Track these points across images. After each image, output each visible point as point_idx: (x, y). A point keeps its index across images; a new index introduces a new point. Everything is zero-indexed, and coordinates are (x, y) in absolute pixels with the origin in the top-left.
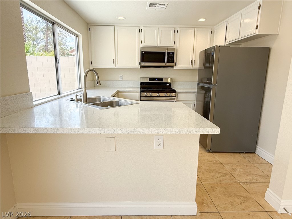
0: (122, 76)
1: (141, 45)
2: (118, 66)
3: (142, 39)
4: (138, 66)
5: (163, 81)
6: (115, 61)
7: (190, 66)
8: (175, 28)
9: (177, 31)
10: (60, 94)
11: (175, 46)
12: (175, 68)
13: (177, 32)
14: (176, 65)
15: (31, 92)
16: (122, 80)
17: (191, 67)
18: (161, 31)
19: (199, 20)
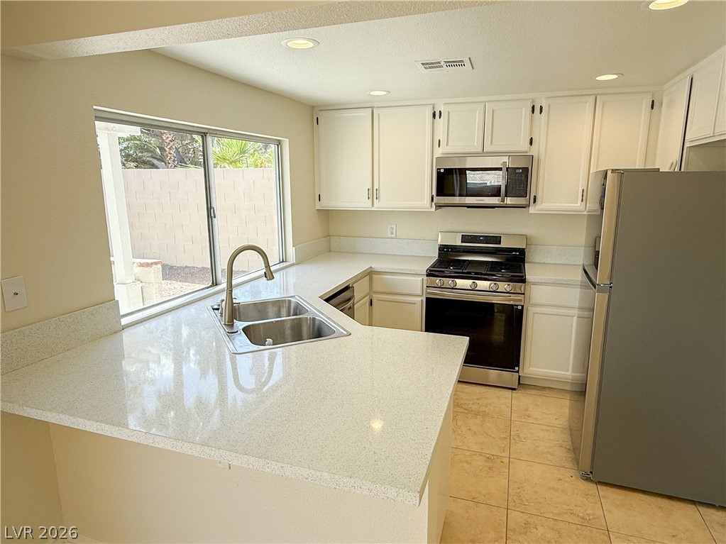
0: (394, 226)
1: (439, 152)
2: (378, 205)
3: (440, 135)
4: (429, 205)
5: (500, 244)
6: (373, 194)
7: (578, 205)
8: (533, 102)
9: (541, 108)
10: (217, 285)
11: (533, 151)
12: (532, 210)
13: (541, 112)
14: (535, 201)
15: (116, 299)
16: (394, 236)
17: (582, 208)
18: (493, 111)
19: (597, 79)
